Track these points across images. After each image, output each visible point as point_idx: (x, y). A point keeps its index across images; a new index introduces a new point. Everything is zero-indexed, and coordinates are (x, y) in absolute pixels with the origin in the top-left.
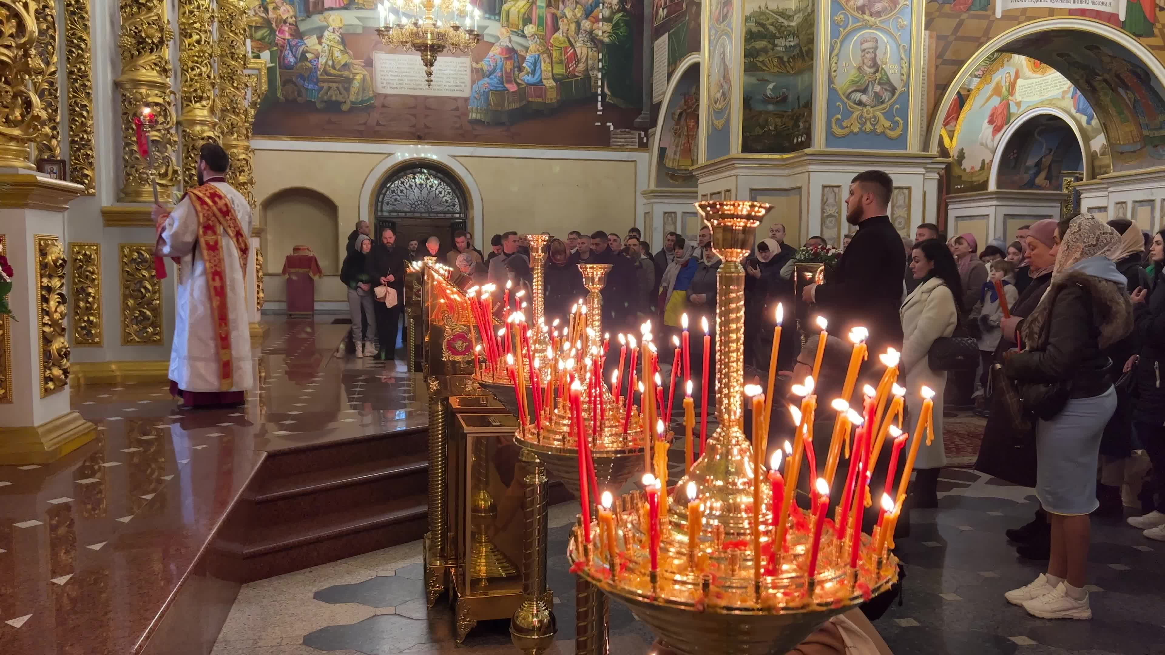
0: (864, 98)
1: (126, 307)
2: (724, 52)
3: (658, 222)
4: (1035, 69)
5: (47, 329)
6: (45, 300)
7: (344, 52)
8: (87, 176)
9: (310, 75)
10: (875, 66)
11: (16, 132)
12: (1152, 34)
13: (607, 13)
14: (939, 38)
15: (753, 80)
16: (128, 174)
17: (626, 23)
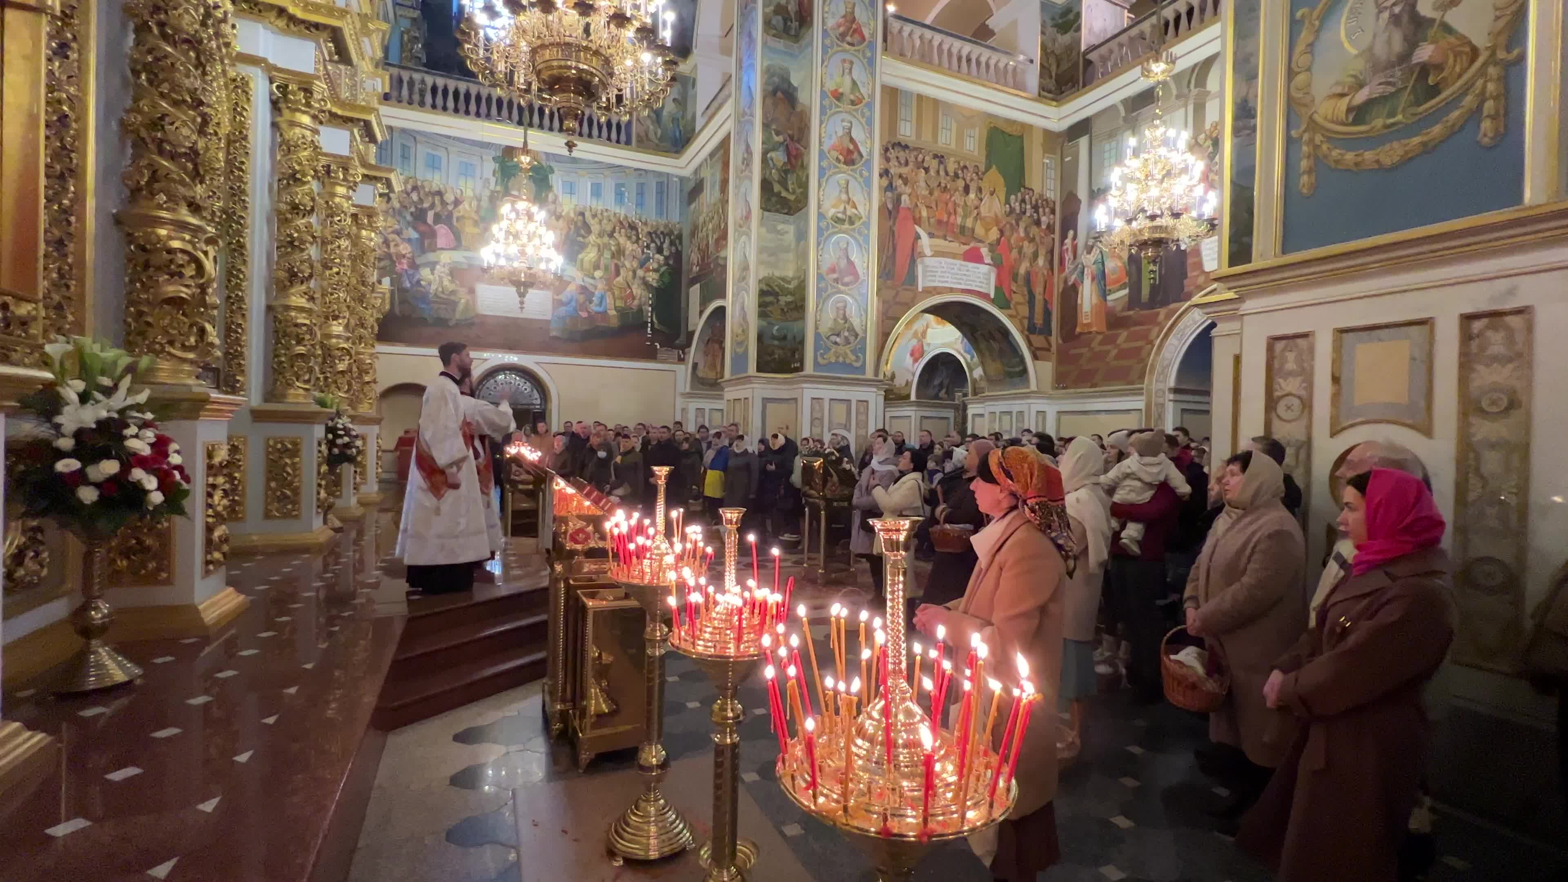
0: (838, 340)
1: (268, 488)
2: (743, 303)
3: (692, 415)
4: (939, 323)
5: (210, 520)
6: (210, 495)
7: (452, 281)
8: (238, 381)
9: (424, 297)
10: (845, 319)
11: (191, 356)
12: (1009, 308)
13: (655, 266)
14: (884, 302)
15: (764, 323)
16: (276, 380)
17: (670, 274)
